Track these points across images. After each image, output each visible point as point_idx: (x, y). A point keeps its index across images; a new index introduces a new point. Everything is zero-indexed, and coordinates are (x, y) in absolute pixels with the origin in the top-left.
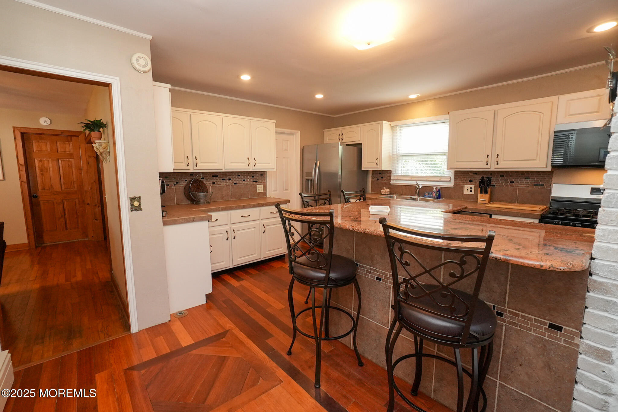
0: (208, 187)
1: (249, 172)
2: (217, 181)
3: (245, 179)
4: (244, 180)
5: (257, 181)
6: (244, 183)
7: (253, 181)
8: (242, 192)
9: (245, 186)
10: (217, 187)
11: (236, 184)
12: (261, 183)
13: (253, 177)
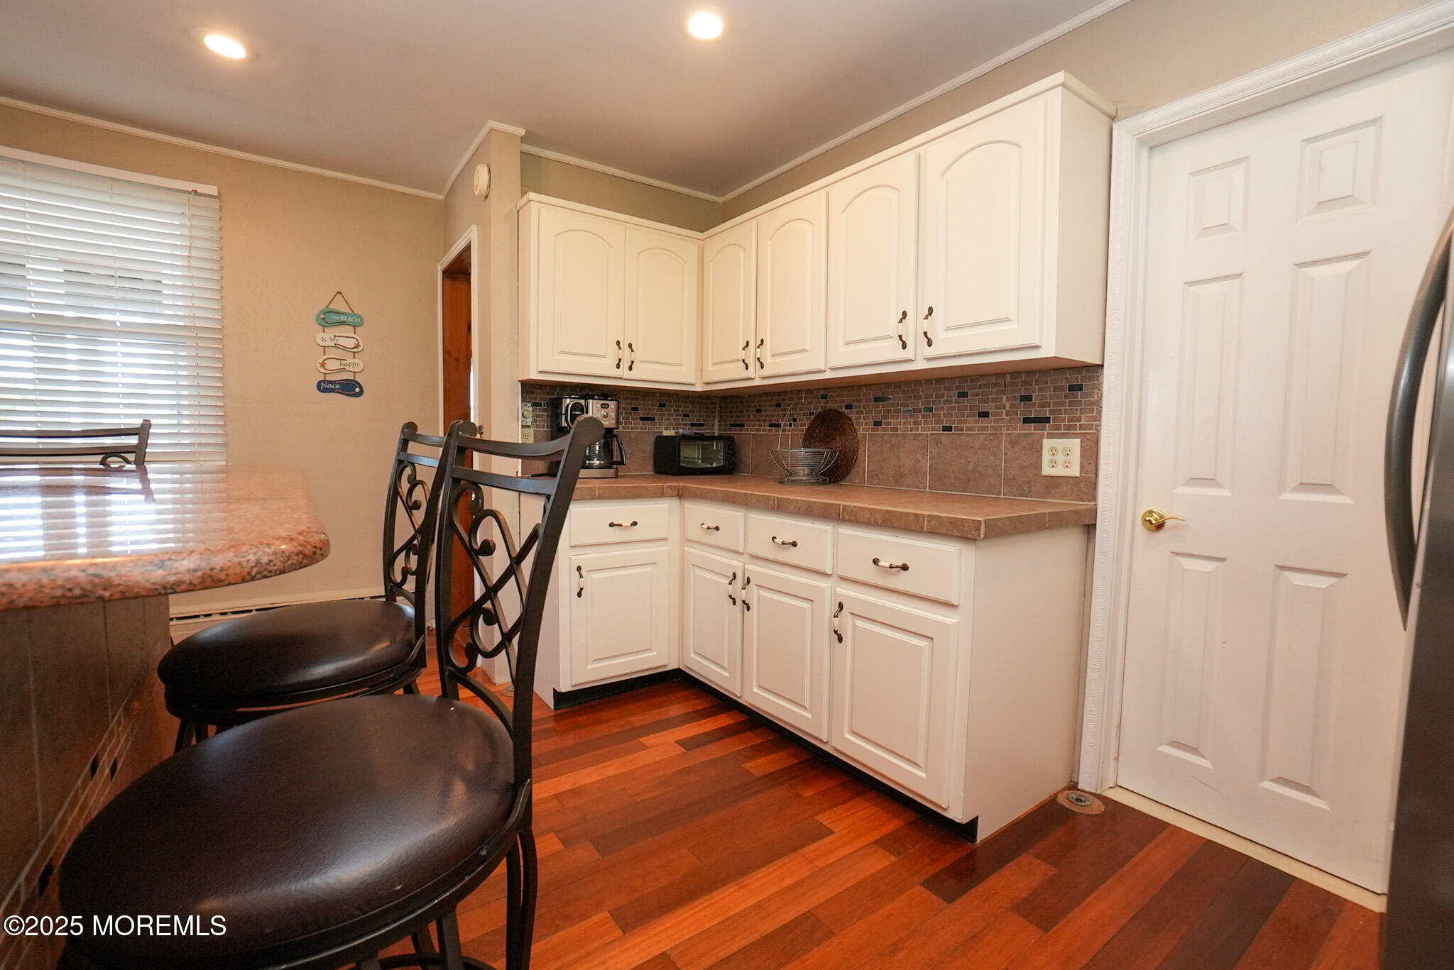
0: (859, 436)
1: (1008, 378)
2: (886, 418)
3: (989, 407)
4: (984, 415)
5: (1047, 420)
6: (981, 429)
7: (1026, 421)
8: (970, 467)
9: (985, 440)
10: (886, 438)
11: (949, 429)
12: (1068, 427)
13: (1029, 398)
